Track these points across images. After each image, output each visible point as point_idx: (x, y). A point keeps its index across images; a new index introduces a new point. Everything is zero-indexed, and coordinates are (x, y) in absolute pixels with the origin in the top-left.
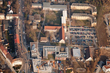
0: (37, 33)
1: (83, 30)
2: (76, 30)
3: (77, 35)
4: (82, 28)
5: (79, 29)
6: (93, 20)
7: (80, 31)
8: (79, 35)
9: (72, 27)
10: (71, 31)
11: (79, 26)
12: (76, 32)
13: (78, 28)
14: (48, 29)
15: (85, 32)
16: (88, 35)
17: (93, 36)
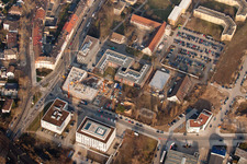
0: (115, 23)
1: (201, 41)
2: (189, 37)
3: (184, 48)
4: (202, 37)
5: (194, 38)
6: (229, 28)
7: (193, 42)
8: (188, 49)
9: (185, 31)
10: (178, 38)
11: (199, 33)
12: (186, 41)
13: (195, 35)
14: (137, 21)
15: (202, 46)
16: (205, 55)
17: (212, 58)
